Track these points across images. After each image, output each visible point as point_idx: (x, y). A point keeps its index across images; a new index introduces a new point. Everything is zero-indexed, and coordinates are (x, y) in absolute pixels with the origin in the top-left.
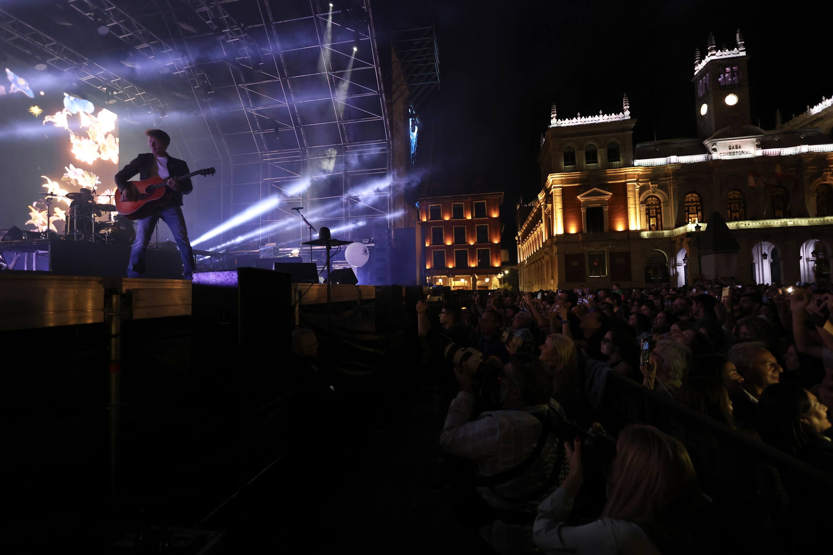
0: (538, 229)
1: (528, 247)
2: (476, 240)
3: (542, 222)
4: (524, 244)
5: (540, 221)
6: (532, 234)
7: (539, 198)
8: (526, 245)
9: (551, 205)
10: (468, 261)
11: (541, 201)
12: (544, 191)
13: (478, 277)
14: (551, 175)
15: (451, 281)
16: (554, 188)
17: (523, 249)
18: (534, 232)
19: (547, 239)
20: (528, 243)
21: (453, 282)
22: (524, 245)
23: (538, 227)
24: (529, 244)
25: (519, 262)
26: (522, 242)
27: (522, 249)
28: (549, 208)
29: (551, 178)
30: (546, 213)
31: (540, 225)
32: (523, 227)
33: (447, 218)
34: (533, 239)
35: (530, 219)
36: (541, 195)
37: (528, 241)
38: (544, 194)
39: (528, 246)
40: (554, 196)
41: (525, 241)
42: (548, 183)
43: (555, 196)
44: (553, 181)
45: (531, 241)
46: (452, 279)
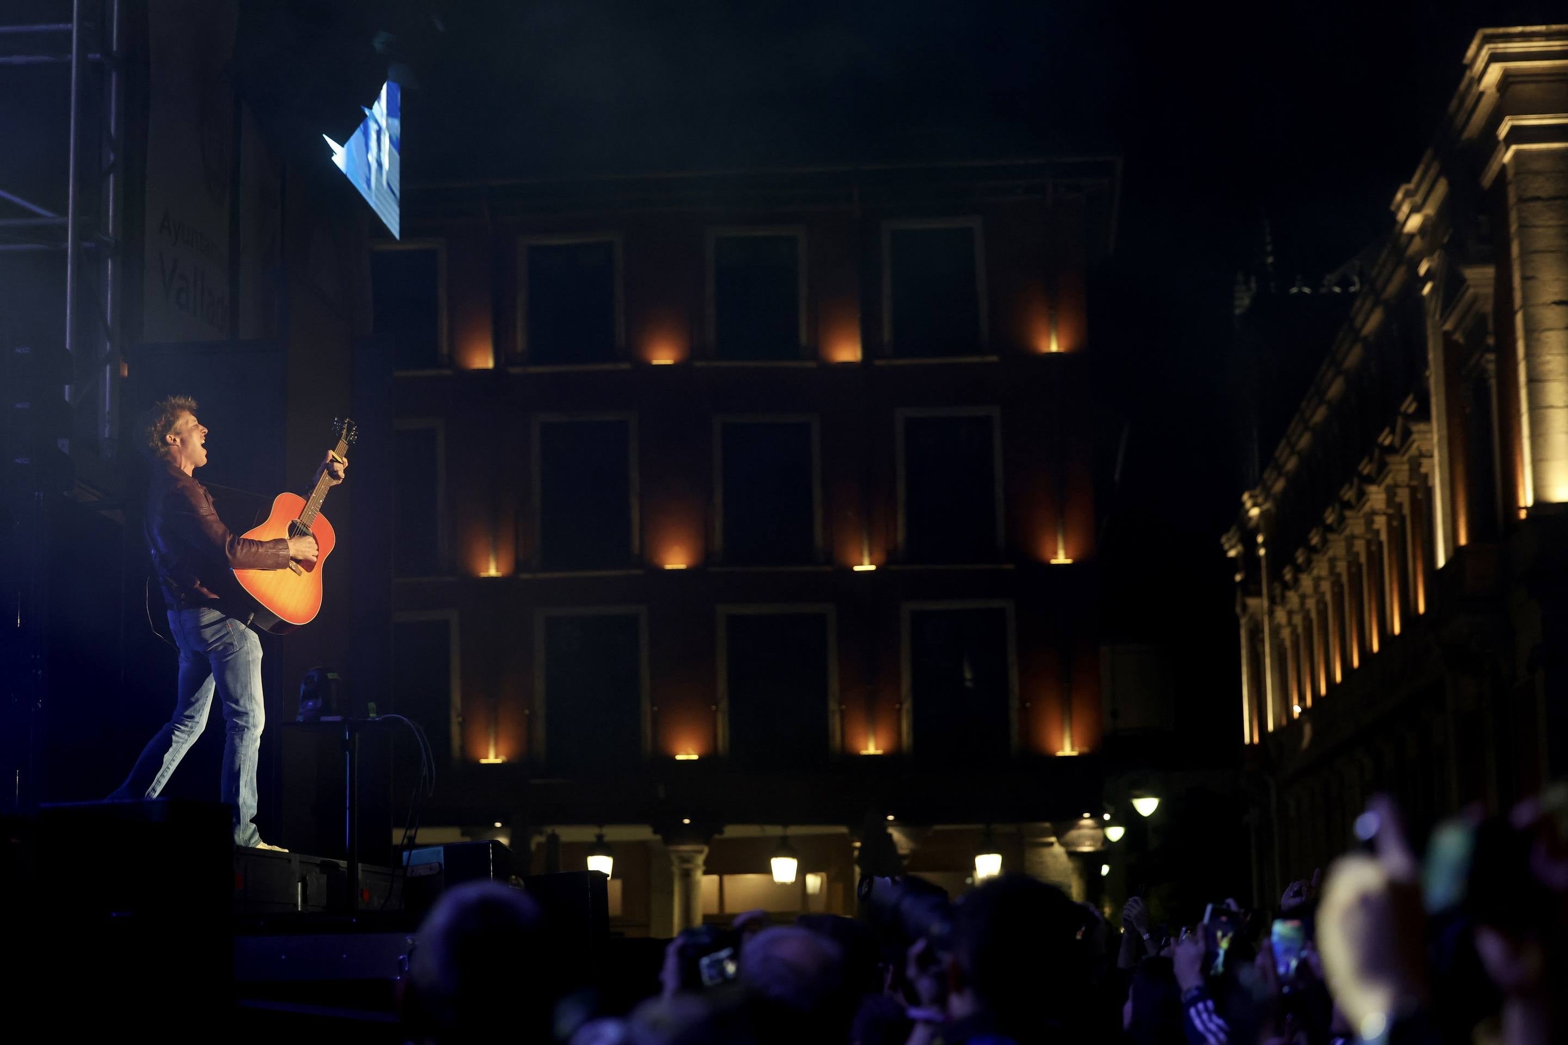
0: (1399, 470)
1: (1323, 614)
2: (901, 536)
3: (1423, 414)
4: (1286, 586)
5: (1410, 406)
6: (1347, 505)
7: (1401, 216)
8: (1303, 598)
9: (1489, 272)
10: (833, 706)
11: (1417, 243)
12: (1432, 172)
13: (910, 836)
14: (1487, 39)
15: (687, 876)
16: (1517, 134)
17: (1286, 633)
18: (1361, 494)
19: (1463, 541)
20: (1317, 580)
21: (707, 883)
22: (1293, 598)
23: (1391, 450)
24: (1326, 586)
25: (1249, 734)
26: (1275, 575)
27: (1275, 631)
28: (1476, 298)
29: (1495, 58)
30: (1458, 337)
31: (1407, 434)
32: (1282, 451)
33: (663, 357)
34: (1360, 546)
35: (1335, 389)
36: (1418, 199)
37: (1321, 568)
38: (1442, 188)
39: (1321, 602)
40: (1512, 198)
41: (1298, 570)
42: (1470, 101)
43: (1522, 200)
44: (1506, 81)
45: (1342, 567)
46: (700, 859)
